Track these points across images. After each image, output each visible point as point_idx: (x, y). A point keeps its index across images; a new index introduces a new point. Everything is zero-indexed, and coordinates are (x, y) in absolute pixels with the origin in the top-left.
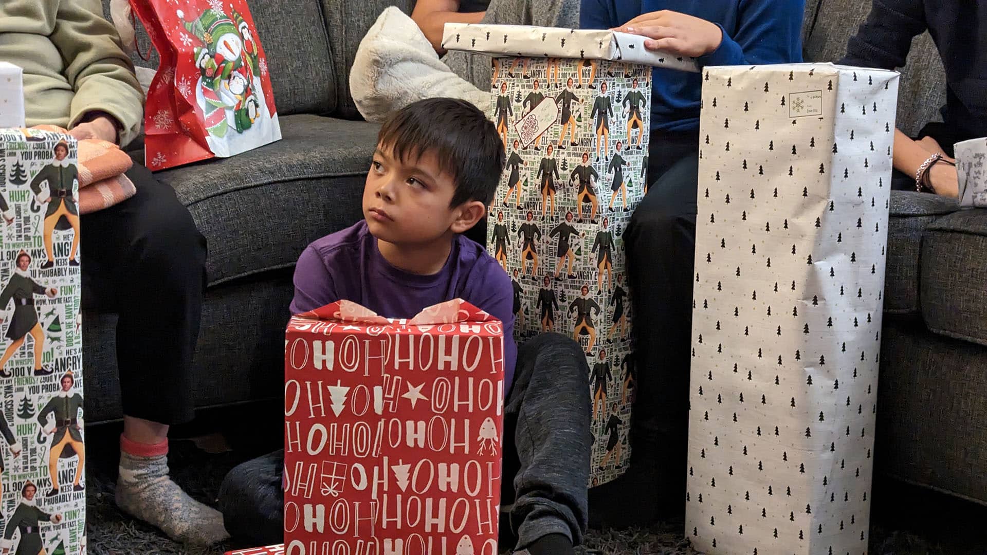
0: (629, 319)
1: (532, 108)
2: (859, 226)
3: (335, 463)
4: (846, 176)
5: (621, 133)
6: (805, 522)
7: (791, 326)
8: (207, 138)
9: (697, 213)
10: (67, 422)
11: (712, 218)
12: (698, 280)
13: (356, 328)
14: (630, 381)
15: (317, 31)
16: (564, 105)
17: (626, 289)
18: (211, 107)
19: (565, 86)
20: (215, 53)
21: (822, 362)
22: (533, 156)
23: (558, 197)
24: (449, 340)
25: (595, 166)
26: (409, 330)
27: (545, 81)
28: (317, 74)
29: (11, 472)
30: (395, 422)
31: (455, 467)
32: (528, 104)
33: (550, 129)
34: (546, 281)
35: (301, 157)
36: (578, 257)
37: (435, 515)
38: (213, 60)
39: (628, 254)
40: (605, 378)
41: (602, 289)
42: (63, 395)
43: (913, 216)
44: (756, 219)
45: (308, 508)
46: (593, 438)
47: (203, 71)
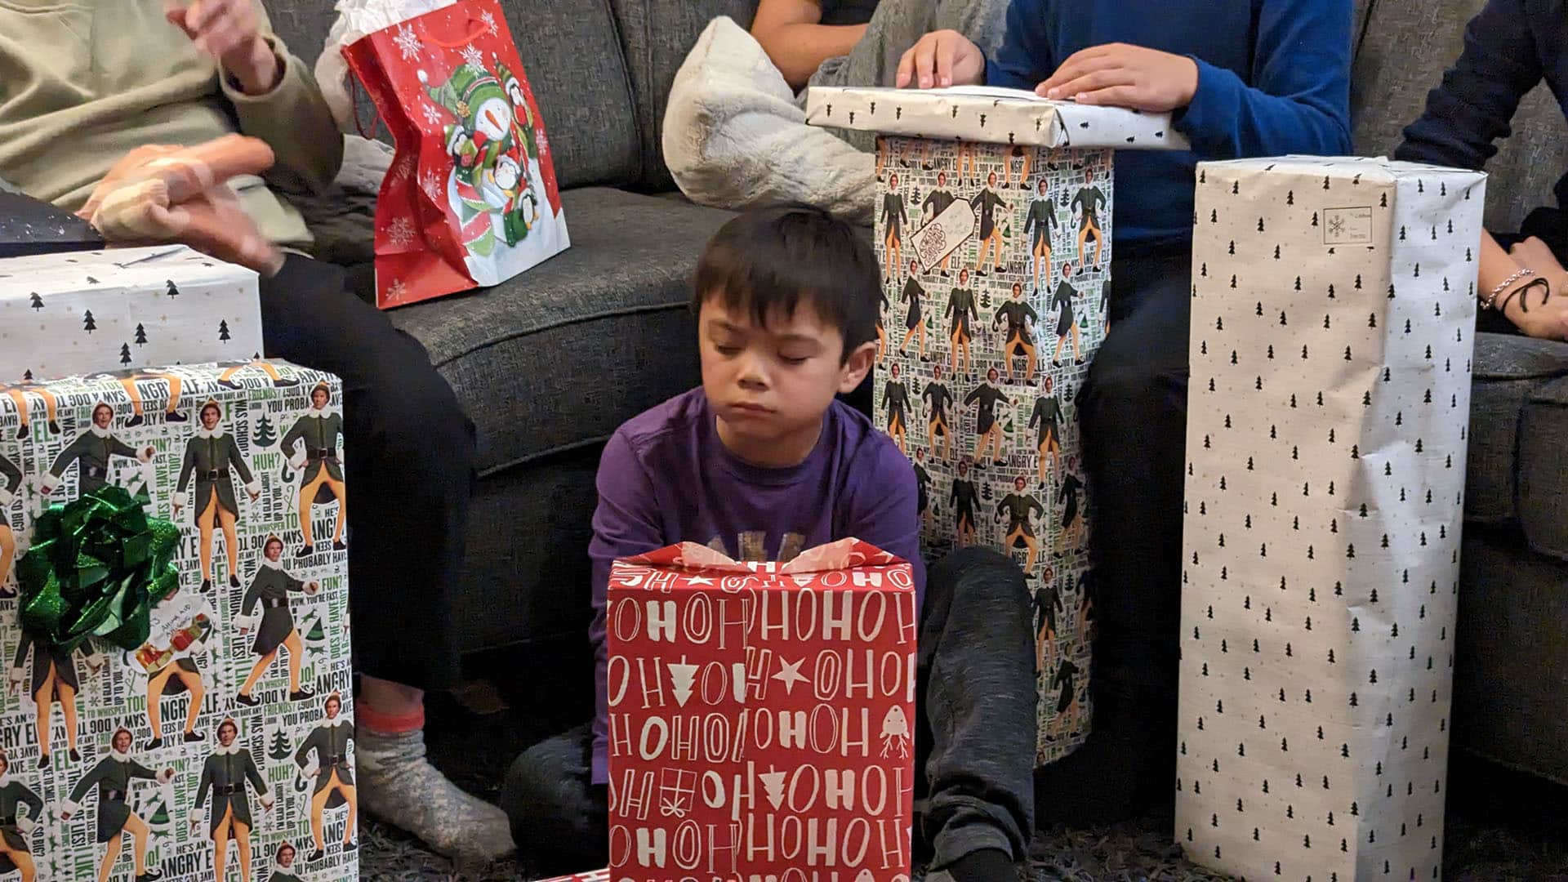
0: (1085, 520)
1: (936, 214)
2: (1428, 400)
3: (680, 771)
4: (1408, 331)
5: (1069, 250)
6: (1349, 827)
7: (1329, 546)
8: (466, 260)
9: (1188, 375)
10: (334, 760)
11: (1212, 384)
12: (1191, 473)
13: (705, 581)
14: (1090, 610)
15: (609, 59)
16: (984, 212)
17: (1082, 478)
18: (469, 211)
19: (984, 183)
20: (474, 131)
21: (1374, 599)
22: (939, 285)
23: (975, 346)
24: (838, 597)
25: (1032, 302)
26: (781, 583)
27: (954, 175)
28: (612, 126)
29: (262, 831)
30: (764, 714)
31: (849, 775)
32: (931, 206)
33: (963, 246)
34: (962, 468)
35: (603, 284)
36: (1008, 434)
37: (822, 841)
38: (472, 142)
39: (1084, 430)
40: (1052, 609)
41: (1046, 480)
42: (327, 724)
43: (1508, 379)
44: (1278, 387)
45: (642, 834)
46: (1038, 696)
47: (457, 159)
